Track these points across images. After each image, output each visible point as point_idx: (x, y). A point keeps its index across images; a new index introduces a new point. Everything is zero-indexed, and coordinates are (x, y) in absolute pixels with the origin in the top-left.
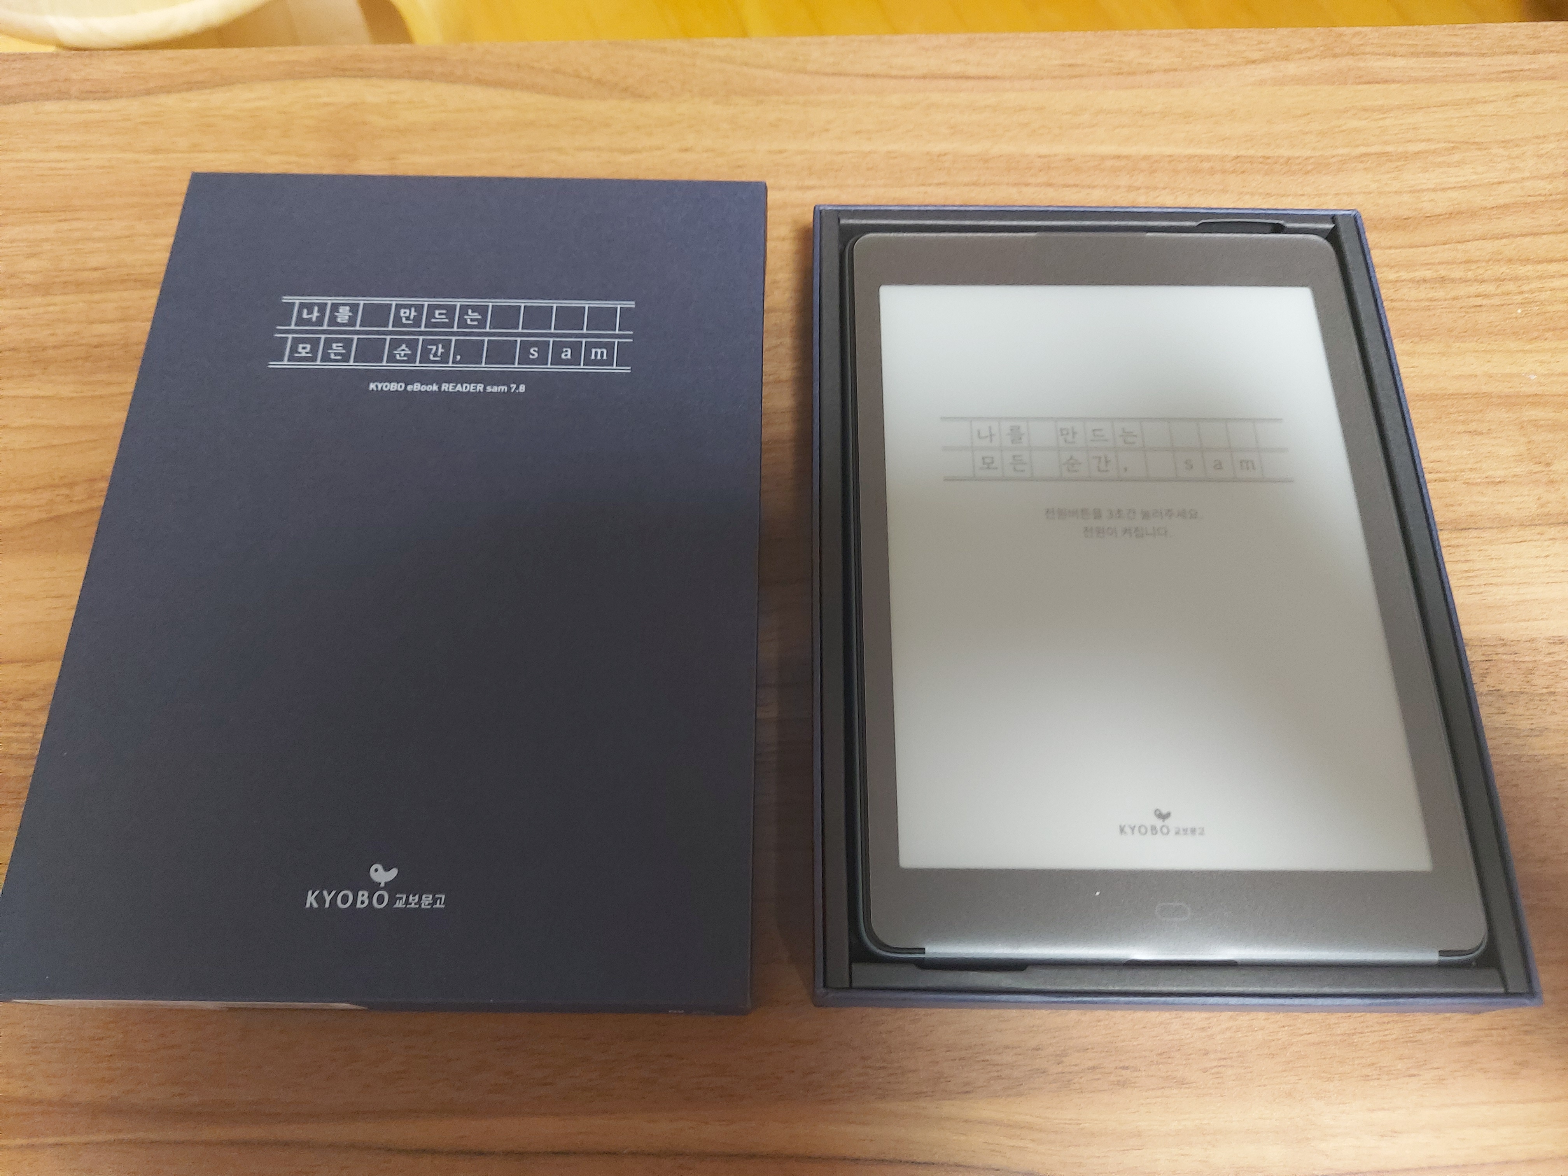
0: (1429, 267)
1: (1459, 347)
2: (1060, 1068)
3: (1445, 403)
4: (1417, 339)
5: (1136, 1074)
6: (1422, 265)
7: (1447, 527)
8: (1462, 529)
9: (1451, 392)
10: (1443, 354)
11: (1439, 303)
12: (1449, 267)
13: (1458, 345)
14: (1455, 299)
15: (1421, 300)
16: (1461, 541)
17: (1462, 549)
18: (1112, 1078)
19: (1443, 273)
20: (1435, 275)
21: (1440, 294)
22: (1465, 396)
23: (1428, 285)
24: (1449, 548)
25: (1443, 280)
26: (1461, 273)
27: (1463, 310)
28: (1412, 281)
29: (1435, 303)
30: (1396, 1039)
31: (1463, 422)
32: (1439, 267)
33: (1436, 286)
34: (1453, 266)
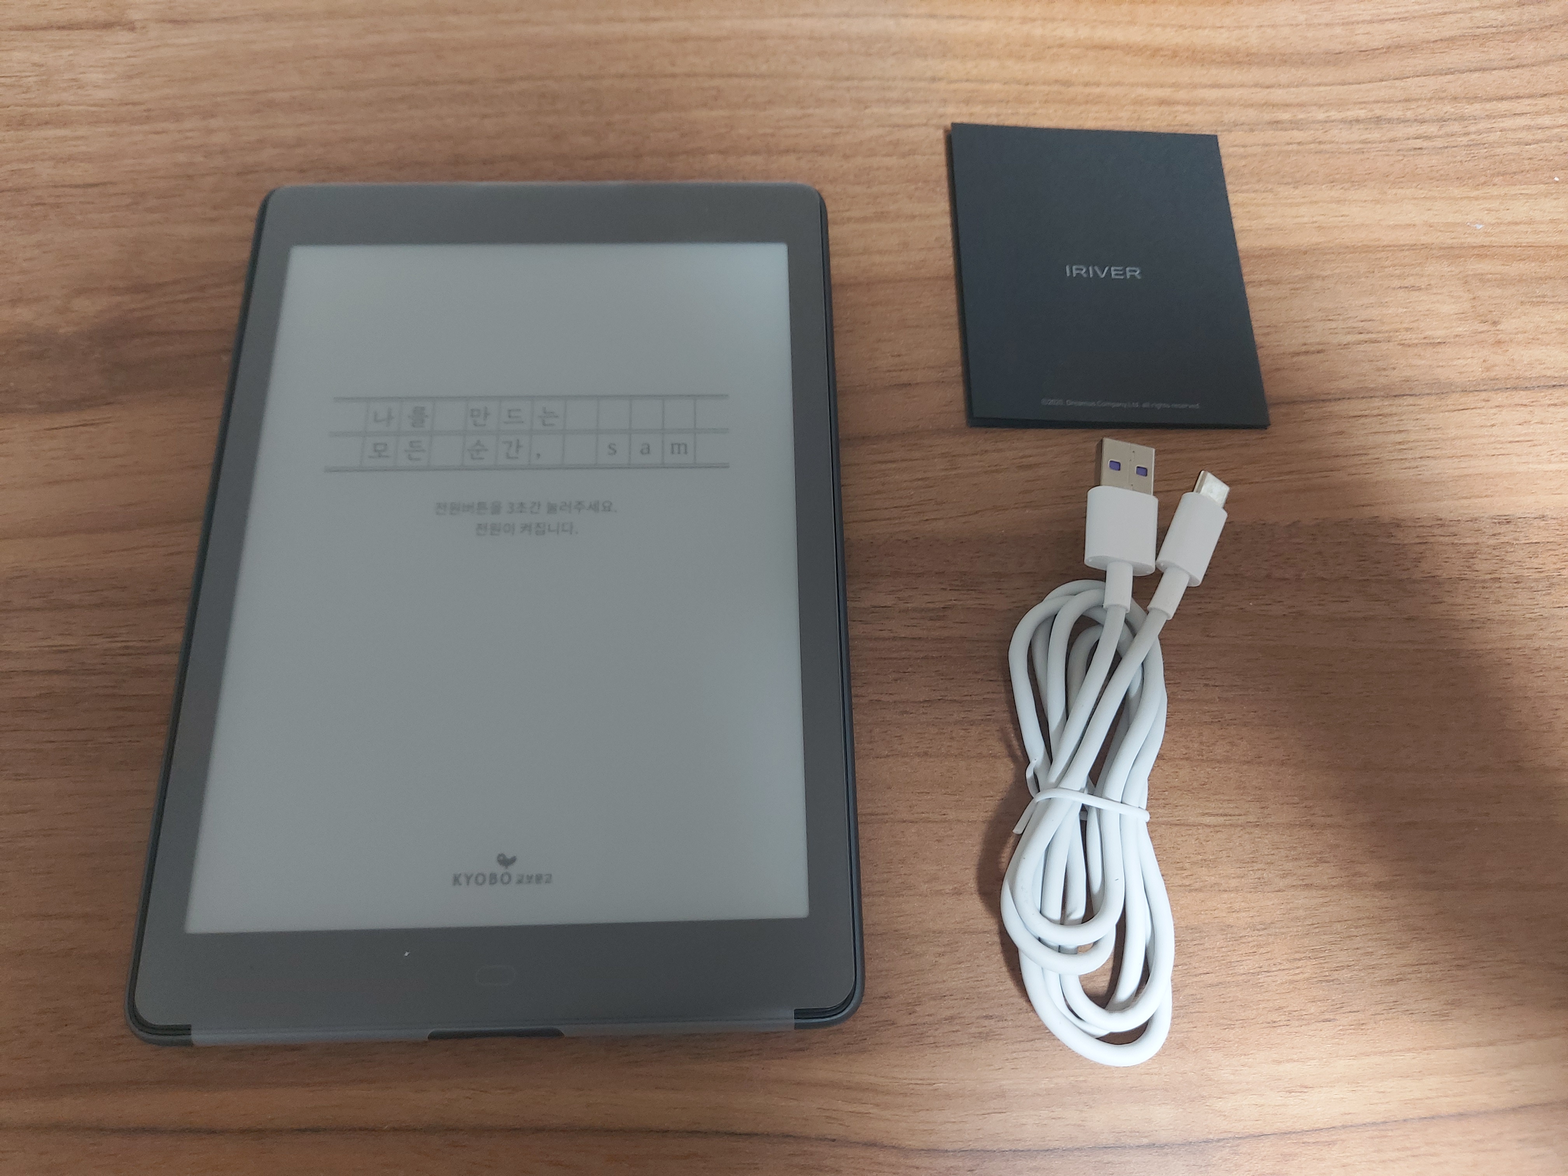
0: (1364, 105)
1: (1396, 194)
2: (912, 1019)
3: (1378, 256)
4: (1347, 185)
5: (1000, 1024)
6: (1355, 103)
7: (1378, 394)
8: (1395, 396)
9: (1385, 243)
10: (1377, 202)
11: (1374, 145)
12: (1386, 106)
13: (1394, 191)
14: (1392, 140)
15: (1354, 142)
16: (1394, 410)
17: (1396, 418)
18: (973, 1030)
19: (1378, 112)
20: (1370, 115)
21: (1375, 135)
22: (1401, 248)
23: (1361, 126)
24: (1380, 417)
25: (1378, 120)
26: (1400, 113)
27: (1401, 153)
28: (1343, 121)
29: (1369, 145)
30: (1308, 979)
31: (1399, 277)
32: (1375, 105)
33: (1370, 126)
34: (1391, 105)
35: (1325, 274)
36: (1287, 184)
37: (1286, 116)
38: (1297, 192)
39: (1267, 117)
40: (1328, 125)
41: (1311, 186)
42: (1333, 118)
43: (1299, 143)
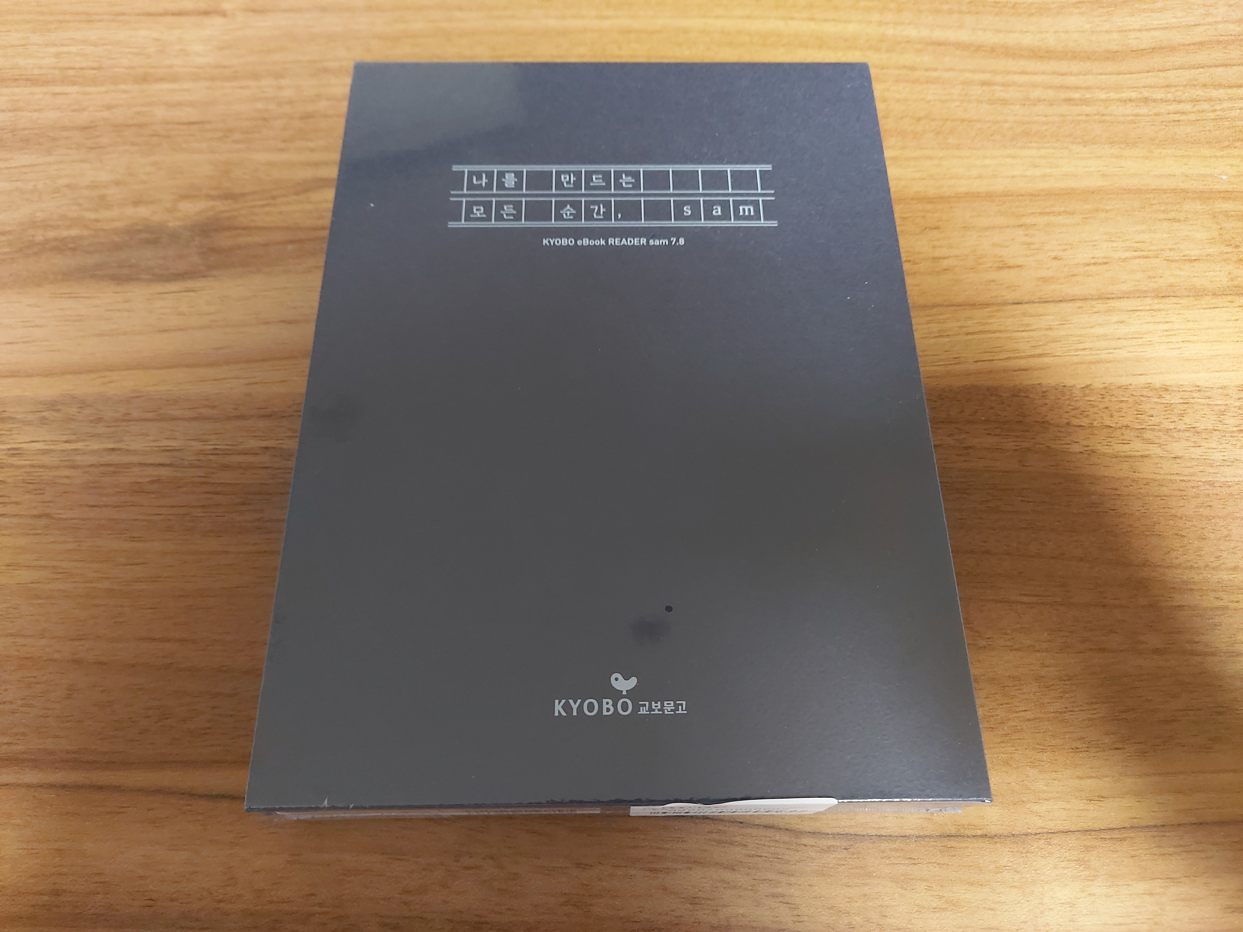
0: (1135, 89)
1: (1160, 153)
3: (1148, 196)
4: (1123, 146)
6: (1128, 88)
7: (1149, 294)
8: (1163, 297)
9: (1153, 187)
10: (1147, 158)
11: (1143, 118)
12: (1152, 90)
13: (1159, 151)
14: (1157, 115)
15: (1128, 115)
16: (1162, 306)
17: (1163, 312)
19: (1146, 94)
20: (1140, 96)
21: (1144, 110)
22: (1165, 191)
23: (1133, 104)
24: (1152, 311)
25: (1146, 100)
26: (1163, 95)
27: (1164, 123)
28: (1120, 100)
29: (1139, 118)
31: (1164, 212)
32: (1143, 90)
33: (1140, 104)
34: (1155, 89)
35: (1108, 208)
36: (1080, 143)
37: (1077, 95)
38: (1085, 149)
39: (1063, 95)
40: (1108, 103)
41: (1096, 146)
42: (1112, 98)
43: (1087, 115)
